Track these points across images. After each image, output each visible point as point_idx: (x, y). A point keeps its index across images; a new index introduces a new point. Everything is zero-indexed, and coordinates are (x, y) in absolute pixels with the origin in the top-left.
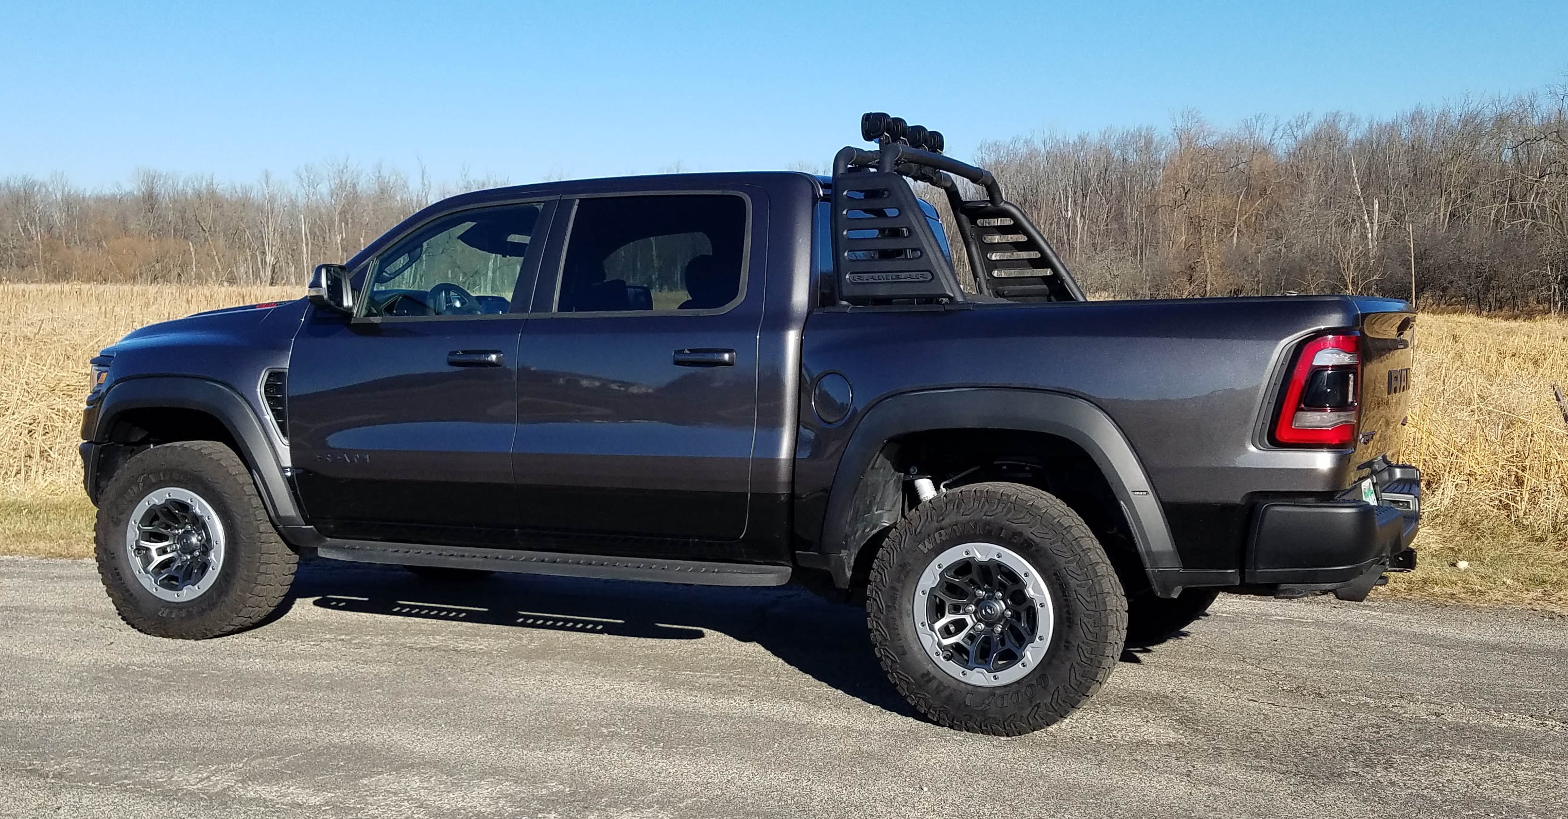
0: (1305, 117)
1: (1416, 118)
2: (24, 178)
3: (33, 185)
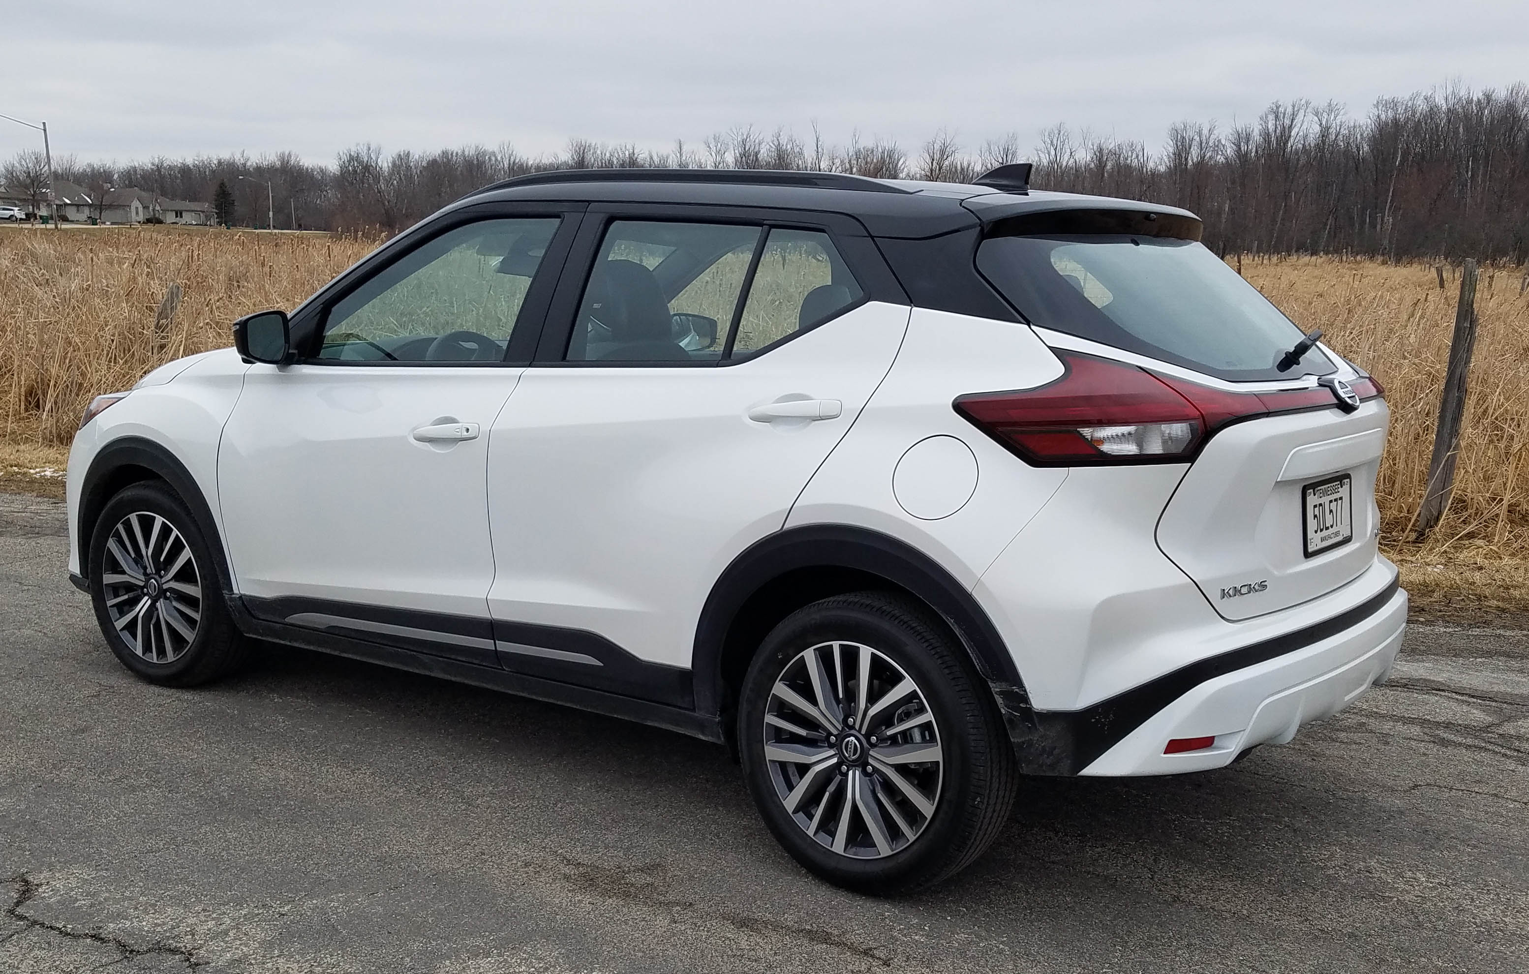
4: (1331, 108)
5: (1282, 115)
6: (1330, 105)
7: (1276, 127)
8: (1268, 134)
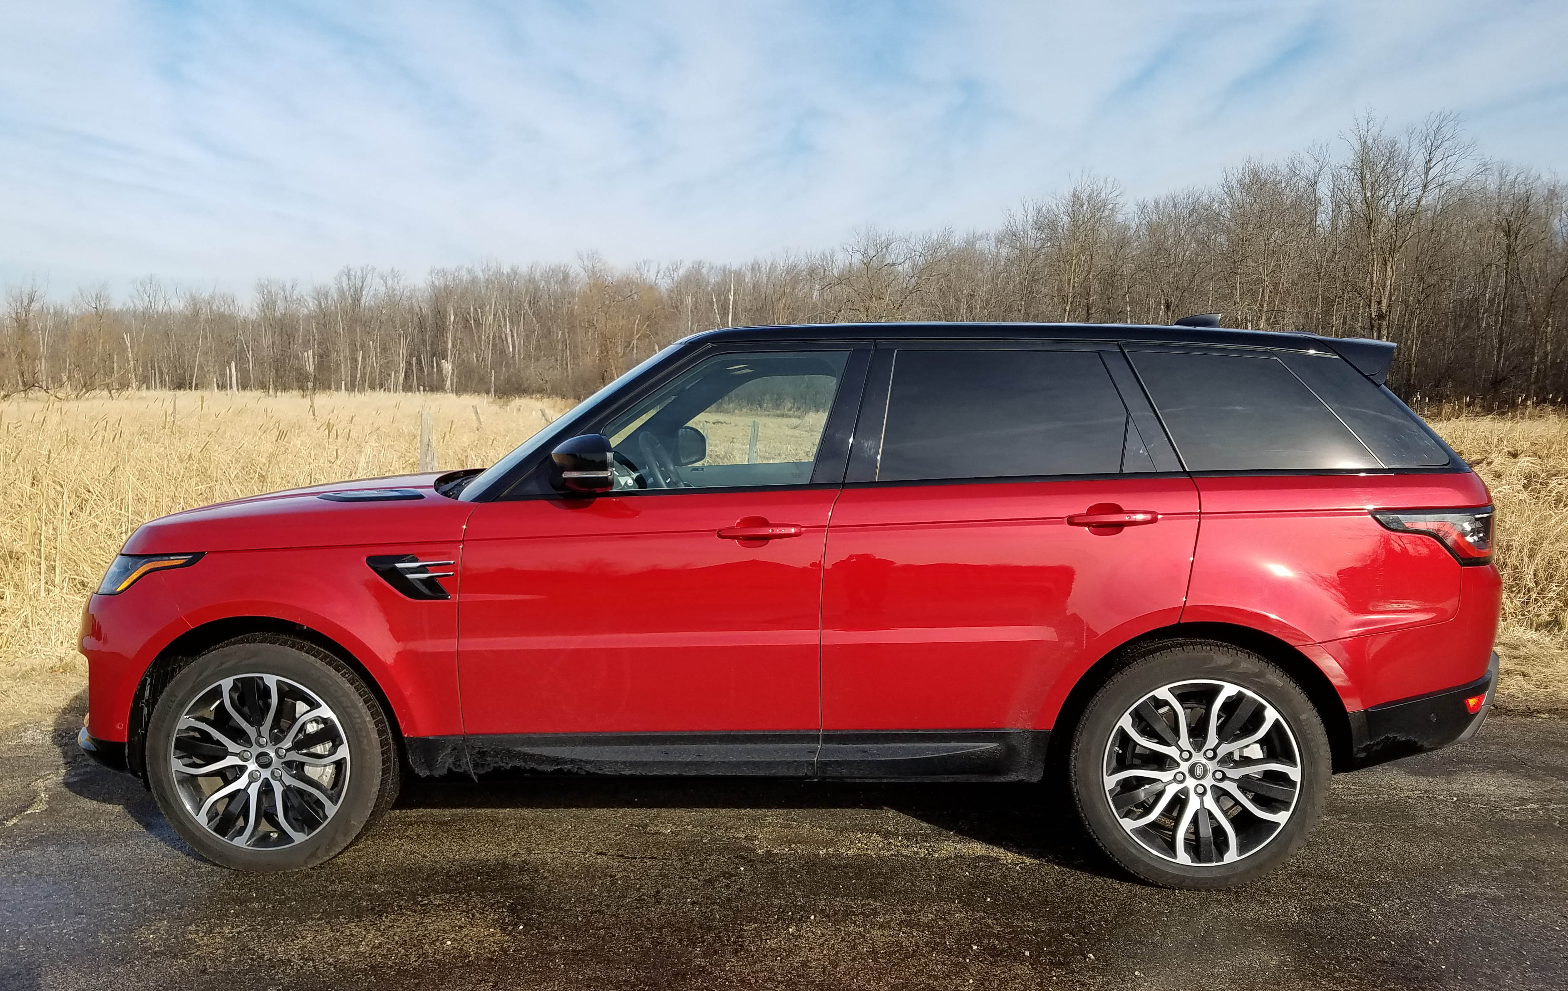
0: (679, 263)
1: (755, 268)
4: (394, 273)
5: (353, 278)
6: (392, 271)
7: (350, 288)
8: (344, 293)
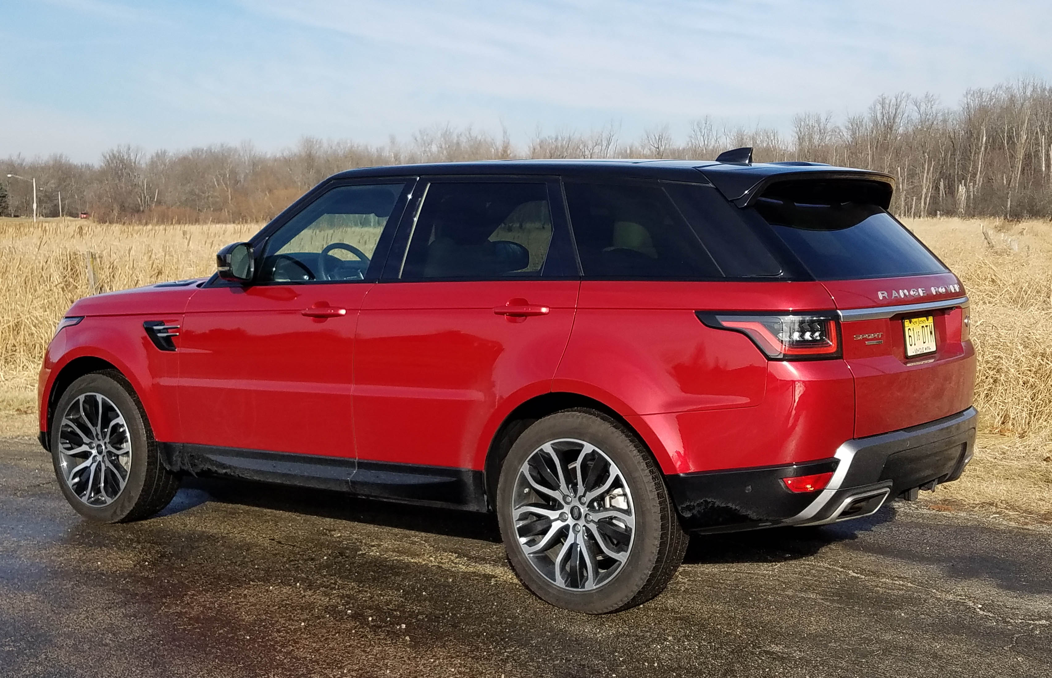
2: (222, 145)
3: (230, 150)
4: (929, 99)
5: (888, 106)
6: (926, 96)
7: (883, 116)
8: (877, 122)
